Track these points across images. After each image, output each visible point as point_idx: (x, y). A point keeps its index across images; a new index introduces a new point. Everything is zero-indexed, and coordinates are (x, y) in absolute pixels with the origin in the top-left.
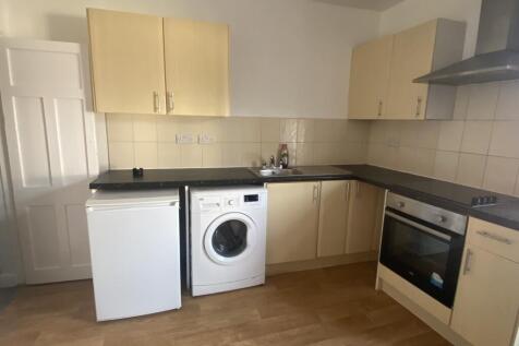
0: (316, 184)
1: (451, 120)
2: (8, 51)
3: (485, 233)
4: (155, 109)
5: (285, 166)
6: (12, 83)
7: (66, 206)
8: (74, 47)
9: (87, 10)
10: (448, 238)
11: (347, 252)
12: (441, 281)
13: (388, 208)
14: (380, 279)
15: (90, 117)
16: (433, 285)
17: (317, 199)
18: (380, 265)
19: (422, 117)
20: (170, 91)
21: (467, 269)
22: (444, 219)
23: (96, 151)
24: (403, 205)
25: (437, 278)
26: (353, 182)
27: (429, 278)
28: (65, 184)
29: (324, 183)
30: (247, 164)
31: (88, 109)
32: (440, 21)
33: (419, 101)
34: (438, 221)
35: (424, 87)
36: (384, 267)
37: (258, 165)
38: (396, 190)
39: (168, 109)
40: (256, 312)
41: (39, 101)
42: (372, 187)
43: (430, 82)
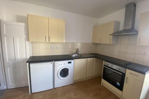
0: (86, 59)
1: (117, 44)
2: (4, 25)
3: (131, 73)
4: (46, 40)
5: (78, 54)
6: (5, 33)
7: (19, 67)
8: (23, 24)
9: (27, 15)
10: (121, 74)
11: (94, 75)
12: (119, 84)
13: (104, 65)
14: (102, 83)
15: (27, 42)
16: (117, 85)
17: (87, 63)
18: (102, 79)
19: (111, 43)
20: (50, 36)
21: (126, 82)
22: (120, 69)
23: (29, 51)
24: (108, 65)
25: (118, 84)
26: (95, 58)
27: (116, 83)
28: (19, 61)
29: (88, 59)
30: (69, 54)
31: (27, 41)
32: (115, 21)
33: (110, 39)
34: (118, 70)
35: (112, 36)
36: (103, 80)
37: (72, 54)
38: (106, 61)
39: (49, 40)
40: (73, 94)
41: (13, 38)
42: (99, 59)
43: (113, 35)
